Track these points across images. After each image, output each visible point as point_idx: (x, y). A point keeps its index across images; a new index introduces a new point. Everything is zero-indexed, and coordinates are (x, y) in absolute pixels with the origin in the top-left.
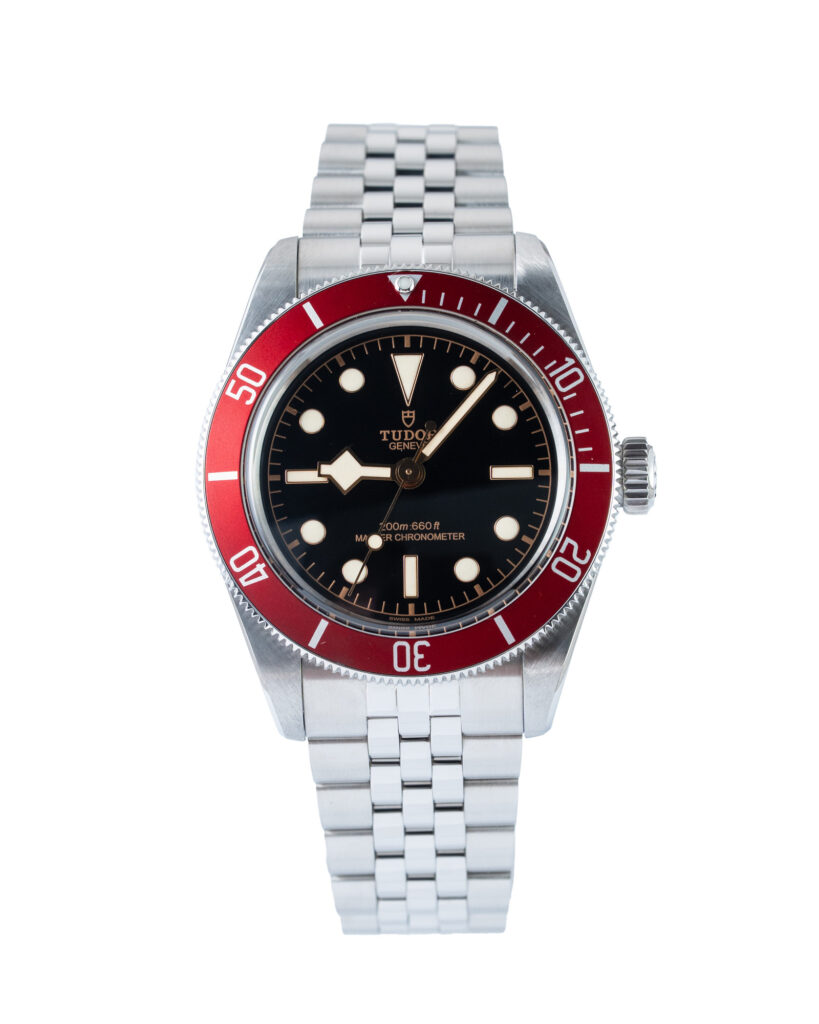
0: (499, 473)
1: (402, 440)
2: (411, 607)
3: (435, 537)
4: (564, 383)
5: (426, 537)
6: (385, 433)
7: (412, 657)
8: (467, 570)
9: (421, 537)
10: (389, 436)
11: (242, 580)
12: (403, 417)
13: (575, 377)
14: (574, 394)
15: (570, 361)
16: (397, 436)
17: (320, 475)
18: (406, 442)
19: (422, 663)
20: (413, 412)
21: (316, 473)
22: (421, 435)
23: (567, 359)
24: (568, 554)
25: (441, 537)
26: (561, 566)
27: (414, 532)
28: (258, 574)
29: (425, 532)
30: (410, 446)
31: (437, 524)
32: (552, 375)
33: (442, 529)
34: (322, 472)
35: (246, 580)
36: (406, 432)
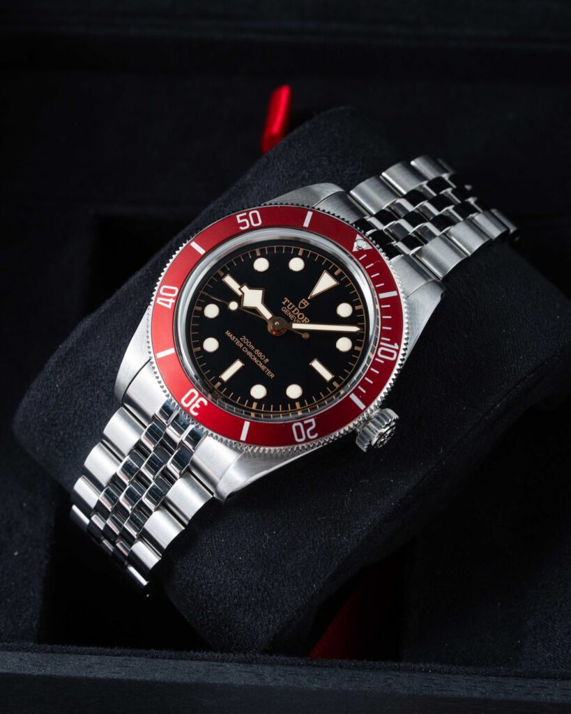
0: (316, 365)
1: (291, 311)
2: (219, 384)
3: (261, 365)
4: (383, 352)
5: (256, 361)
6: (287, 300)
7: (194, 403)
8: (258, 392)
9: (255, 359)
10: (287, 304)
11: (159, 299)
12: (302, 301)
13: (391, 355)
14: (382, 362)
15: (396, 347)
16: (290, 307)
17: (240, 289)
18: (292, 313)
19: (195, 409)
20: (308, 304)
21: (239, 287)
22: (301, 316)
23: (396, 344)
24: (306, 427)
25: (263, 368)
26: (298, 428)
27: (254, 354)
28: (168, 303)
29: (258, 358)
30: (291, 317)
31: (267, 360)
32: (382, 344)
33: (266, 365)
34: (242, 289)
35: (161, 301)
36: (296, 309)
